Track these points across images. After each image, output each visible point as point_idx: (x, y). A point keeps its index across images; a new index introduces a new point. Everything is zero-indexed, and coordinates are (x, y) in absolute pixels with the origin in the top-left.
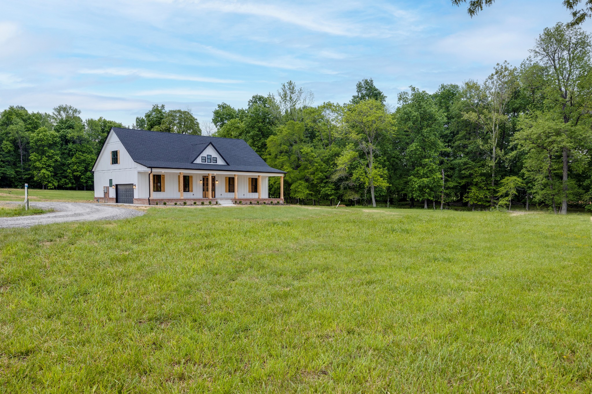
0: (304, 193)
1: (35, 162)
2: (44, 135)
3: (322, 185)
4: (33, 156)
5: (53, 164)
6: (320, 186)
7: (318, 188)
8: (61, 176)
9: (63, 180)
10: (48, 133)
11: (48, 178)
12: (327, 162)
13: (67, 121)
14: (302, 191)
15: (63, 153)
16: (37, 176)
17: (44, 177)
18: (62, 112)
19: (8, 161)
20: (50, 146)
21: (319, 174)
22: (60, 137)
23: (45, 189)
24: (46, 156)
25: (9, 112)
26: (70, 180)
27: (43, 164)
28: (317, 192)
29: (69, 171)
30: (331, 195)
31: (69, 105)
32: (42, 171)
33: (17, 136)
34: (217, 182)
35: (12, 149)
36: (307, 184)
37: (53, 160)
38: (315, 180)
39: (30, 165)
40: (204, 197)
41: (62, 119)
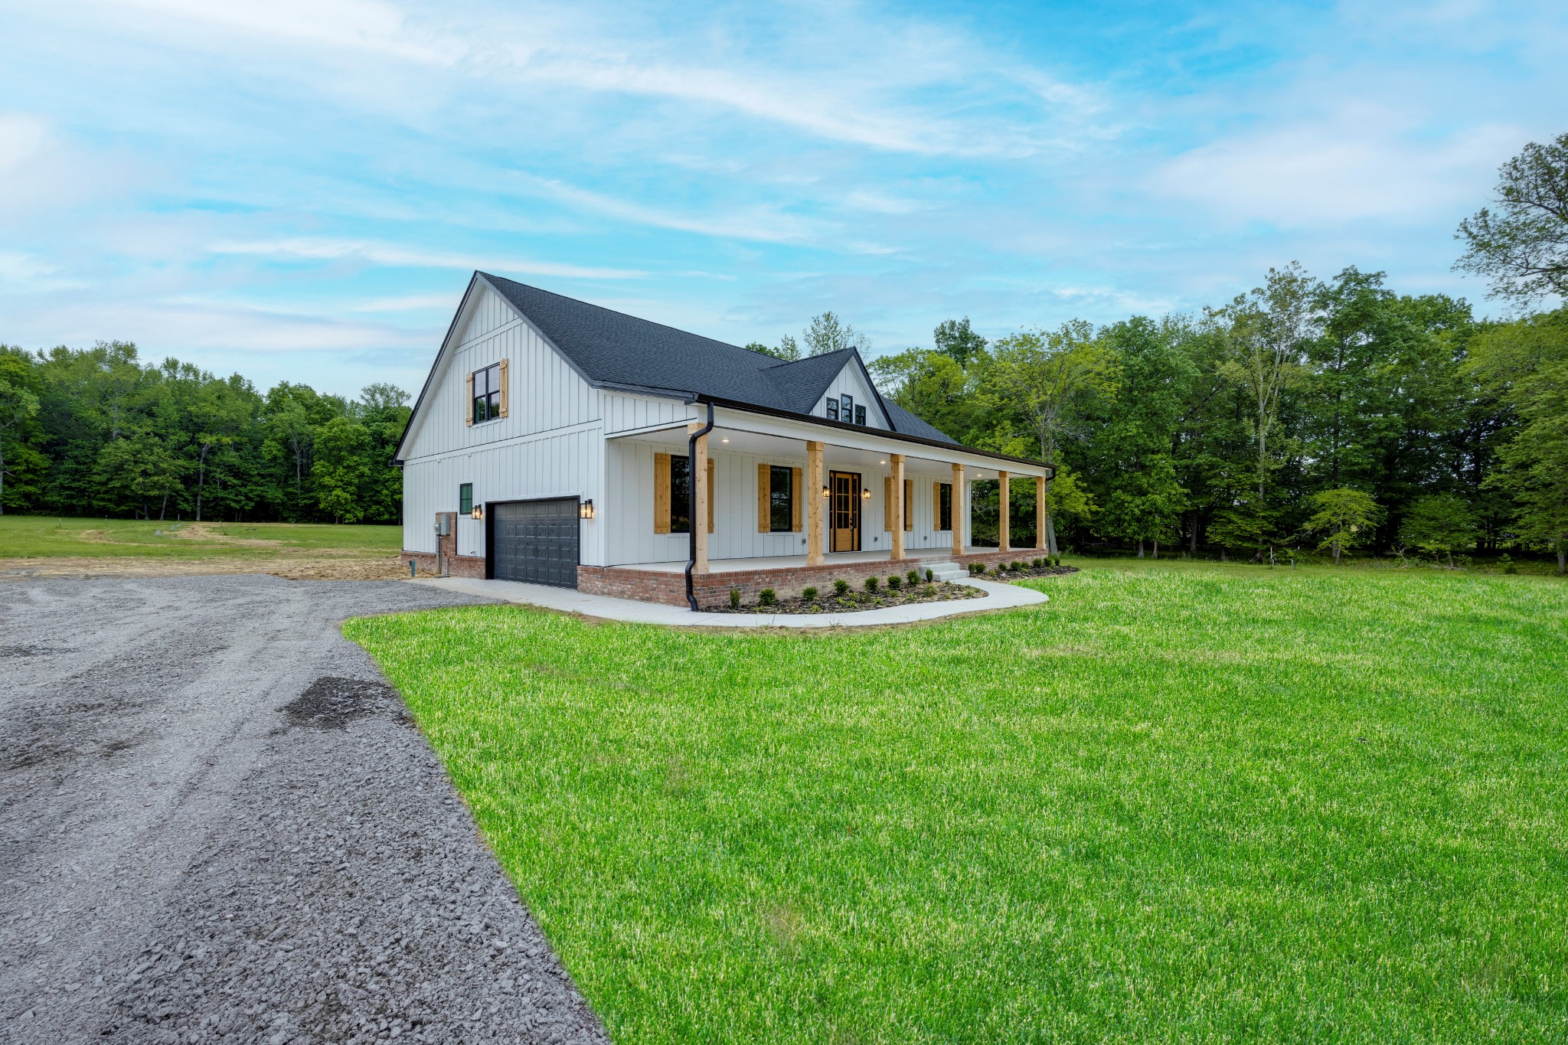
1: (323, 477)
2: (342, 431)
4: (318, 467)
5: (356, 481)
8: (371, 501)
9: (374, 507)
10: (348, 427)
11: (346, 503)
13: (385, 408)
15: (377, 463)
16: (325, 500)
17: (338, 502)
18: (378, 396)
19: (271, 475)
20: (353, 450)
22: (371, 435)
23: (340, 522)
24: (344, 467)
25: (279, 391)
26: (387, 507)
27: (337, 480)
29: (385, 492)
31: (390, 384)
32: (334, 493)
33: (290, 431)
34: (868, 495)
35: (280, 454)
37: (357, 472)
39: (313, 483)
41: (377, 406)
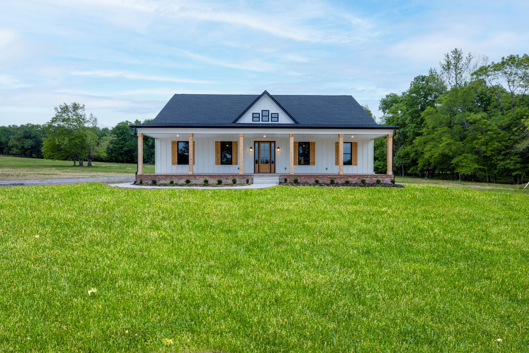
0: (470, 167)
3: (501, 157)
6: (496, 159)
7: (493, 162)
12: (508, 128)
14: (467, 165)
21: (494, 144)
28: (492, 166)
30: (515, 170)
34: (278, 150)
36: (477, 157)
38: (488, 152)
40: (257, 171)
